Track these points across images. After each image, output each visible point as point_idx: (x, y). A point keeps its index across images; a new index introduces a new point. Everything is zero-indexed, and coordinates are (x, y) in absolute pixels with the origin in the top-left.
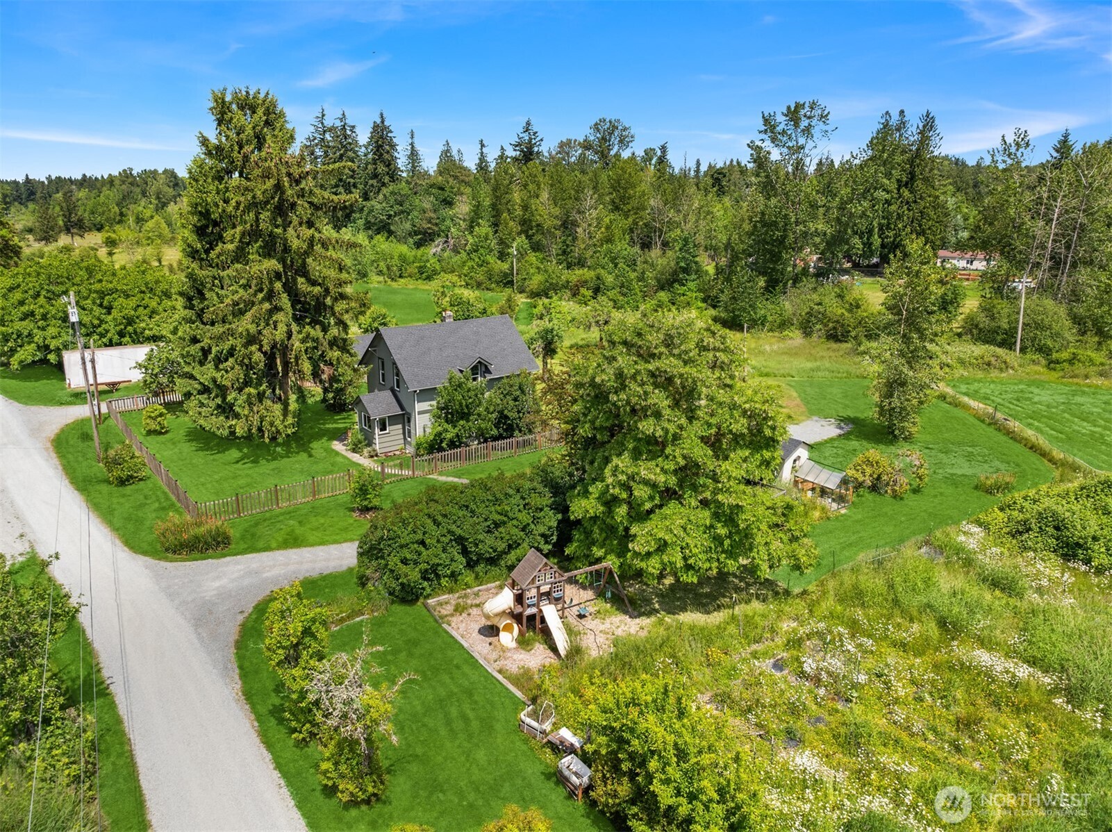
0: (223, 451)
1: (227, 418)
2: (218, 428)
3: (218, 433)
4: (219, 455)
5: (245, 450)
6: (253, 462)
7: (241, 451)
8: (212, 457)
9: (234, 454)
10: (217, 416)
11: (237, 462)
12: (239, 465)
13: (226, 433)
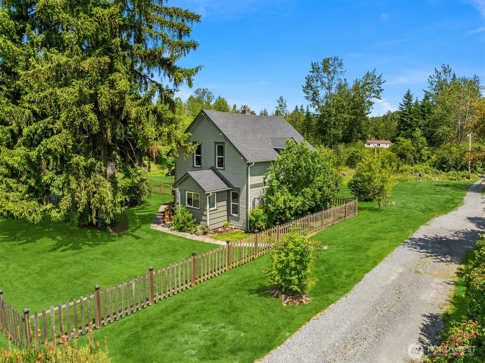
0: (33, 240)
1: (40, 202)
2: (30, 213)
3: (30, 219)
4: (29, 244)
5: (59, 238)
6: (72, 248)
7: (54, 238)
8: (21, 247)
9: (47, 242)
10: (29, 199)
11: (54, 250)
12: (58, 253)
13: (38, 218)
